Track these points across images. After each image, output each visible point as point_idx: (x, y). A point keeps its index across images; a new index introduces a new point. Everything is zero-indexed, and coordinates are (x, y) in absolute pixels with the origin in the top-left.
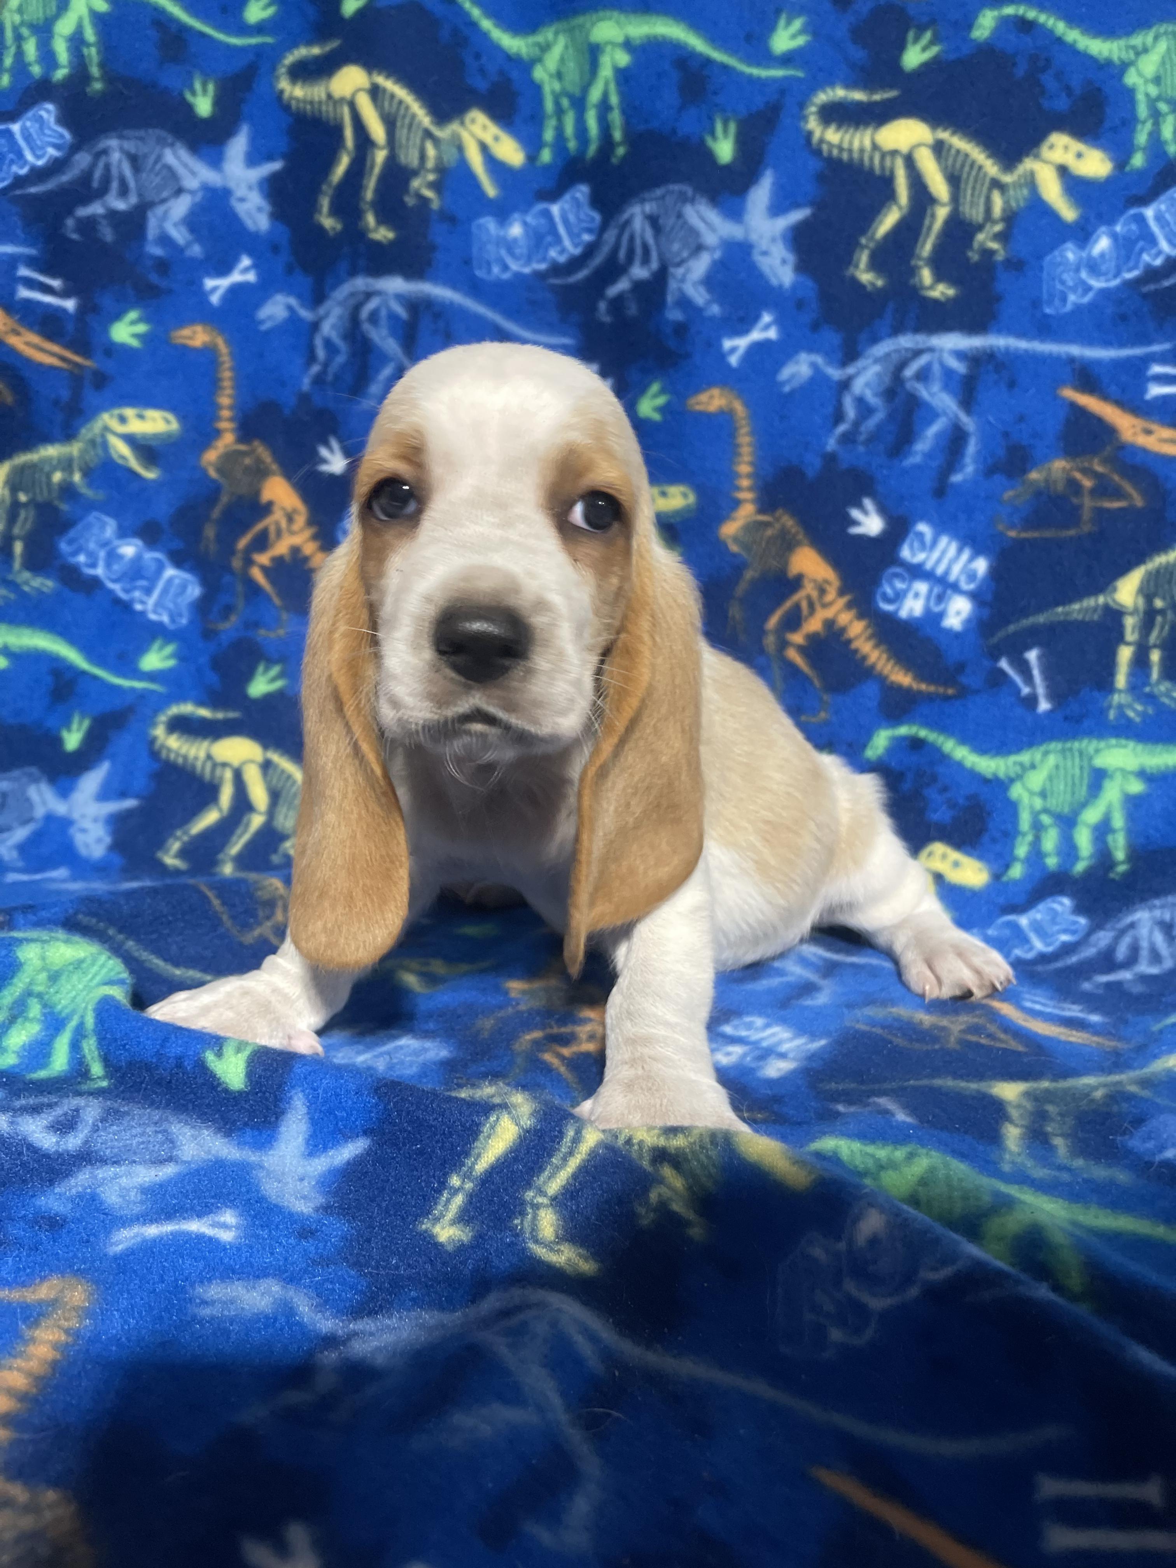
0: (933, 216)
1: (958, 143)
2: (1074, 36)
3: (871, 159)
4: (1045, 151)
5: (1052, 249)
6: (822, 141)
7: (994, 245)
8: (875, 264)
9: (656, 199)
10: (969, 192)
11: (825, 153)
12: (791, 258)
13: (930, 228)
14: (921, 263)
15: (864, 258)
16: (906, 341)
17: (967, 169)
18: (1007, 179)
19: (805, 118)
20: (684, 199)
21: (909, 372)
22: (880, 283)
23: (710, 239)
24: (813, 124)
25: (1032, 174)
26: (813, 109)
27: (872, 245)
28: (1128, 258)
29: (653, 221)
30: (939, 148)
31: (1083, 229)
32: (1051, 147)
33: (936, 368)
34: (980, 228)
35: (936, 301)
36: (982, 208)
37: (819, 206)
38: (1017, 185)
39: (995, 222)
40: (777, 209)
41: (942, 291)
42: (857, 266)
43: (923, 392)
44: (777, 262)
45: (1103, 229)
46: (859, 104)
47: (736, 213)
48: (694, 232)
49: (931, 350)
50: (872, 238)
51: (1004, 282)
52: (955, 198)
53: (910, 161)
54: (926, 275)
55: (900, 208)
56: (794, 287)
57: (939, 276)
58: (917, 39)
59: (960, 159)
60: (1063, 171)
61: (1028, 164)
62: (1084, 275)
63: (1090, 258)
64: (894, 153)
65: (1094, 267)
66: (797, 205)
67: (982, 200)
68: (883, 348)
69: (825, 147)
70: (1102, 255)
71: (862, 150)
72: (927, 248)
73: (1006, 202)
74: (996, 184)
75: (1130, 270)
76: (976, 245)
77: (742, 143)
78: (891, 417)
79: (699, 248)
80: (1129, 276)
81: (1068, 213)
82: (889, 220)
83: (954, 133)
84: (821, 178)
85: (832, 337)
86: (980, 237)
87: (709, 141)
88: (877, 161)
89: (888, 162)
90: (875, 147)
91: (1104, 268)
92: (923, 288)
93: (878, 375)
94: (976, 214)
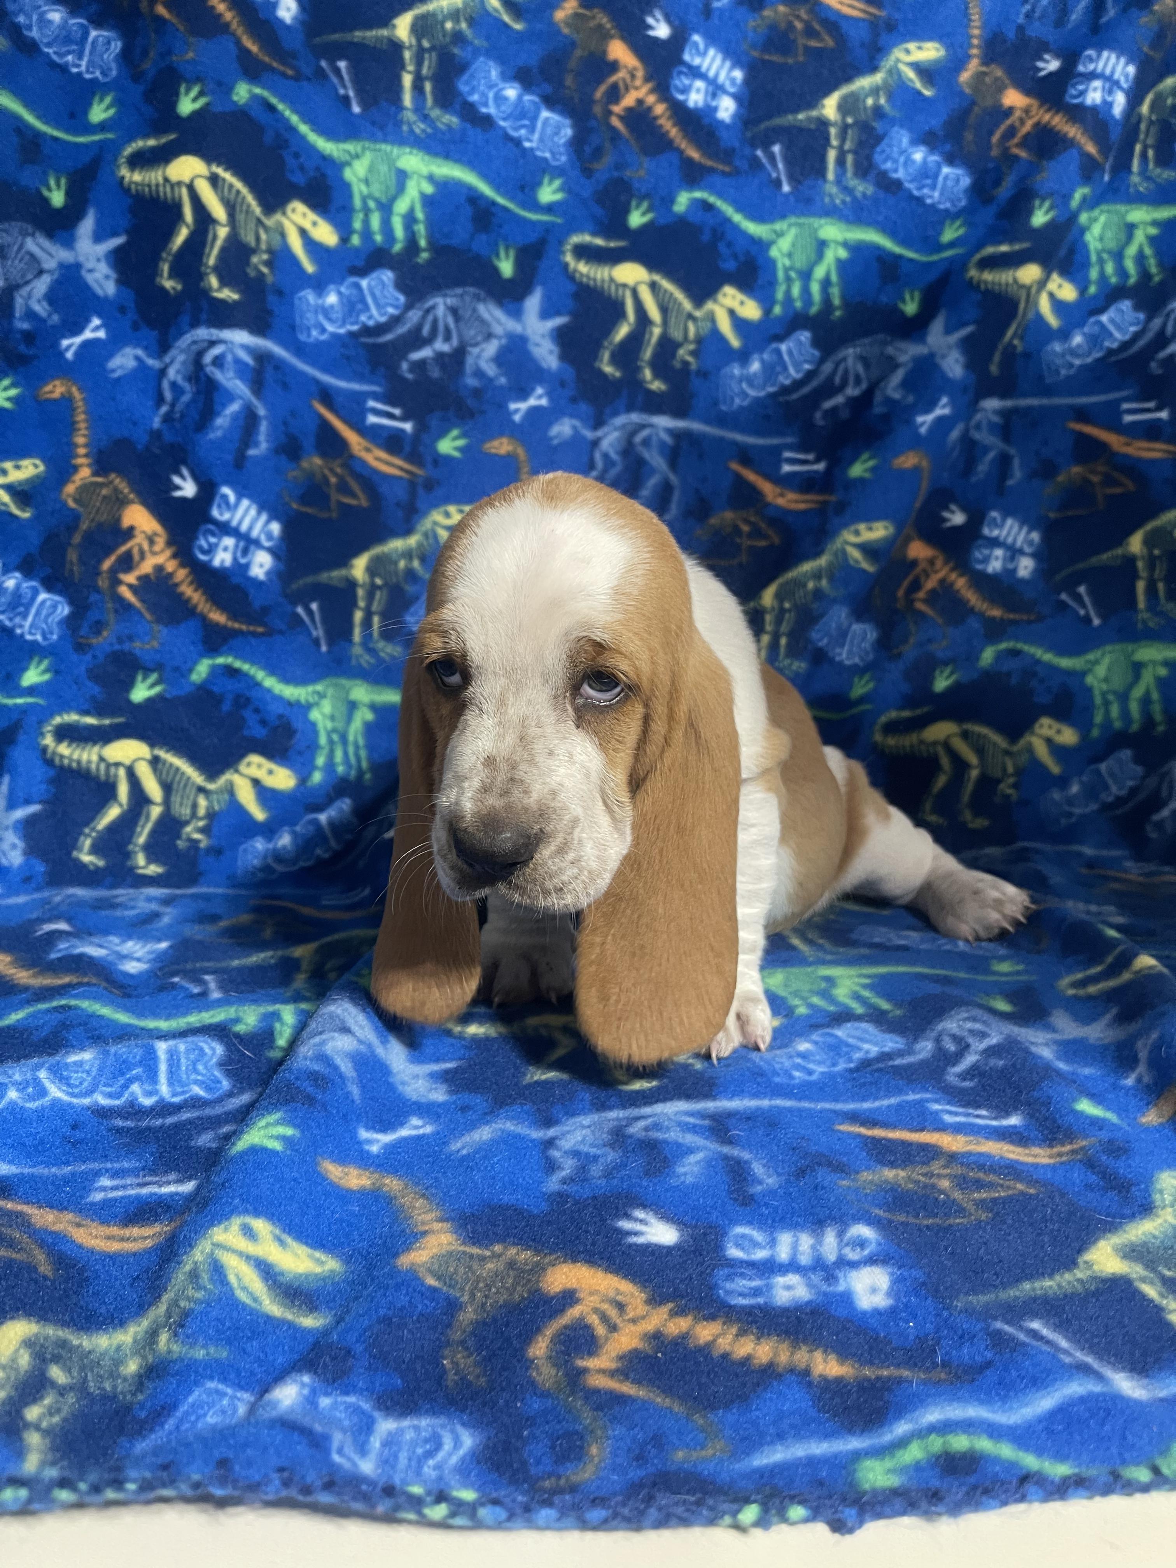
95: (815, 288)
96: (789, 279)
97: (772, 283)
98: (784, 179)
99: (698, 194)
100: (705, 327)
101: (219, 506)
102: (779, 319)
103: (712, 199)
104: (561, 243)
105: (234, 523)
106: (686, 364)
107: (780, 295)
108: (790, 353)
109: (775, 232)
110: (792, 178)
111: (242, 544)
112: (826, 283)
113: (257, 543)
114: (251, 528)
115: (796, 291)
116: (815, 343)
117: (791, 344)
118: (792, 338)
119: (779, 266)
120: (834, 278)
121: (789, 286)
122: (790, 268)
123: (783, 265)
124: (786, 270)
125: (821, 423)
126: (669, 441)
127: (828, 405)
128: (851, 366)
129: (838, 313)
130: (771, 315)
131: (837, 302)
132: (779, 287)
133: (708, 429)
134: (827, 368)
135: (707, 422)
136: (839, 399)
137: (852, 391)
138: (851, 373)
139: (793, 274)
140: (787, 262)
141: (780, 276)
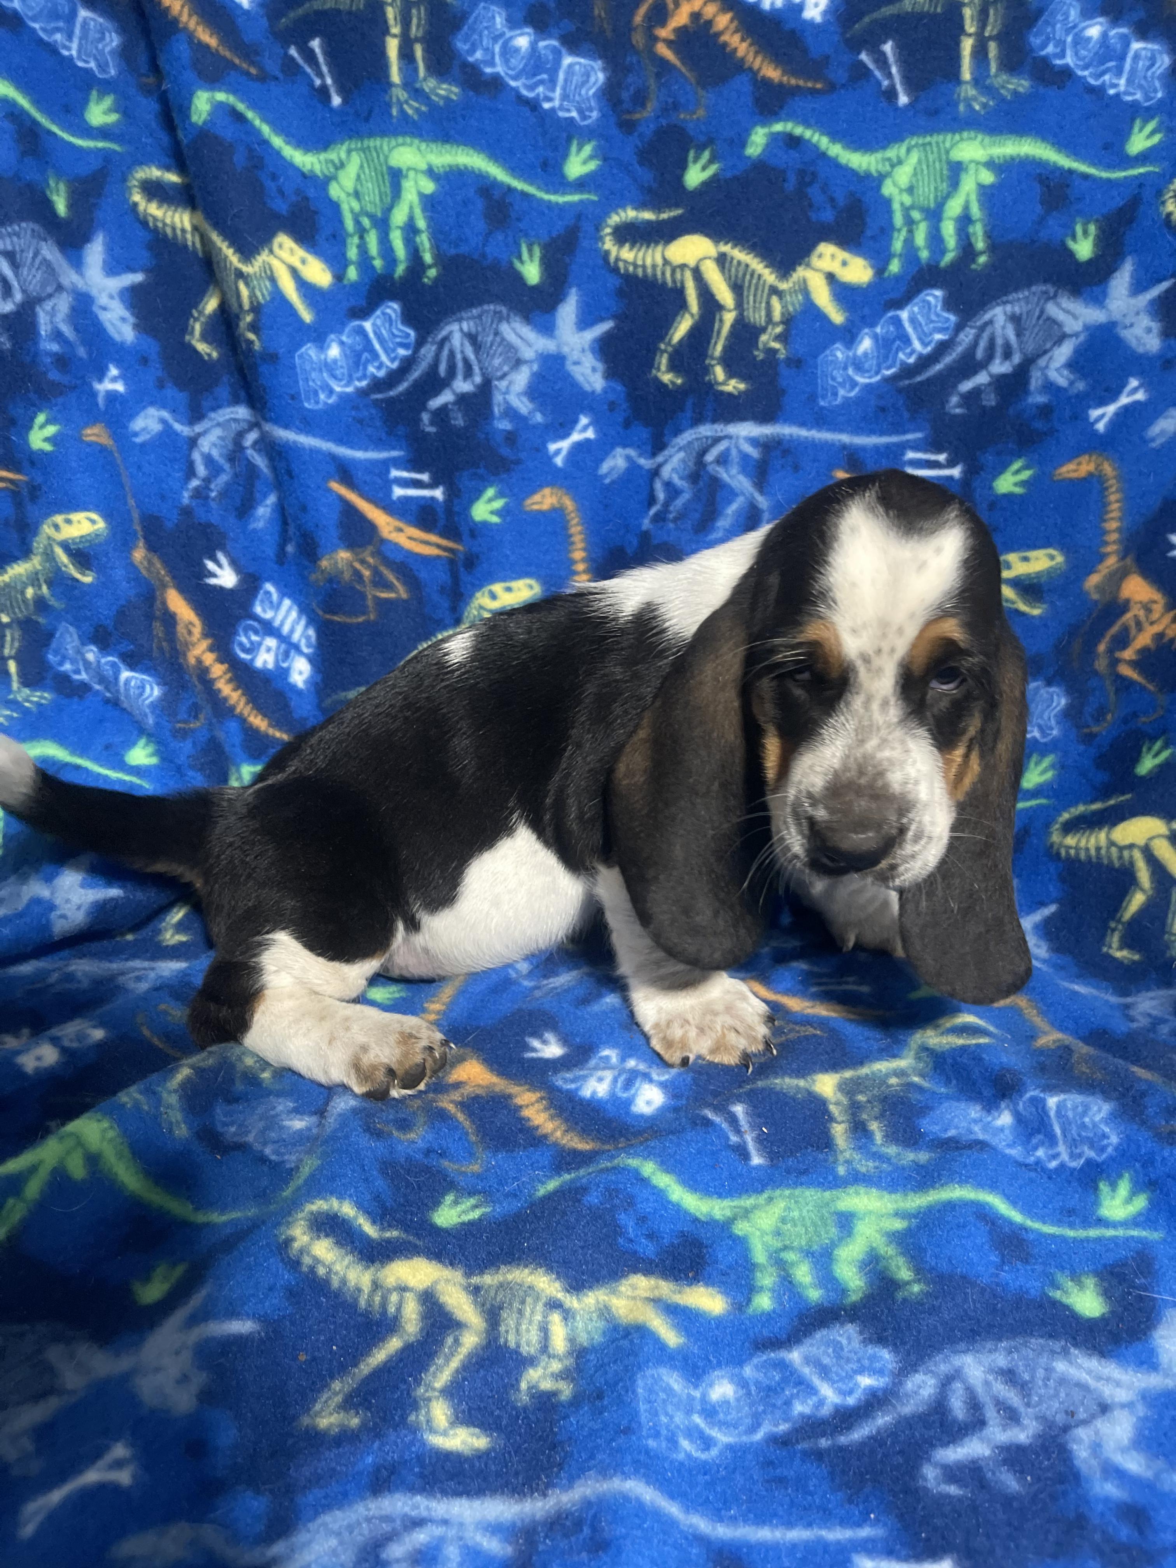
0: (721, 321)
1: (739, 255)
2: (834, 149)
3: (663, 274)
4: (815, 260)
5: (825, 348)
6: (618, 259)
7: (776, 345)
8: (673, 367)
9: (473, 318)
10: (751, 298)
11: (622, 270)
12: (600, 366)
13: (719, 332)
14: (714, 362)
15: (664, 361)
16: (706, 430)
17: (748, 277)
18: (783, 286)
19: (601, 239)
20: (500, 318)
21: (710, 457)
22: (679, 381)
23: (528, 353)
24: (609, 244)
25: (805, 281)
26: (608, 230)
27: (670, 349)
28: (886, 357)
29: (472, 338)
30: (722, 260)
31: (850, 331)
32: (820, 256)
33: (734, 452)
34: (763, 330)
35: (730, 394)
36: (763, 313)
37: (621, 318)
38: (793, 292)
39: (776, 324)
40: (584, 322)
41: (734, 386)
42: (659, 369)
43: (723, 474)
44: (588, 371)
45: (866, 330)
46: (649, 223)
47: (548, 329)
48: (510, 347)
49: (728, 437)
50: (669, 344)
51: (787, 377)
52: (740, 305)
53: (697, 273)
54: (719, 373)
55: (692, 315)
56: (605, 391)
57: (731, 373)
58: (696, 159)
59: (742, 267)
60: (831, 277)
61: (801, 272)
62: (850, 371)
63: (855, 356)
64: (683, 266)
65: (858, 364)
67: (764, 304)
68: (688, 436)
69: (621, 265)
70: (866, 354)
71: (654, 266)
72: (718, 349)
73: (785, 307)
74: (774, 291)
75: (888, 368)
76: (761, 346)
77: (547, 265)
78: (696, 497)
79: (518, 363)
80: (888, 373)
81: (837, 317)
82: (682, 328)
83: (735, 246)
84: (620, 293)
85: (642, 433)
86: (764, 338)
87: (517, 265)
88: (668, 274)
89: (678, 276)
90: (666, 262)
91: (867, 366)
92: (717, 383)
93: (684, 461)
94: (757, 317)
95: (948, 229)
96: (910, 223)
97: (887, 230)
98: (899, 87)
99: (778, 127)
100: (795, 302)
101: (262, 602)
103: (798, 130)
105: (276, 624)
106: (772, 352)
107: (898, 245)
108: (913, 320)
109: (889, 159)
110: (912, 84)
111: (283, 647)
112: (965, 220)
115: (920, 237)
116: (949, 304)
117: (916, 309)
118: (916, 300)
119: (896, 206)
120: (976, 211)
121: (910, 232)
122: (912, 207)
123: (902, 204)
124: (906, 210)
125: (958, 411)
126: (754, 453)
127: (966, 386)
128: (999, 332)
129: (982, 259)
130: (886, 274)
131: (980, 245)
132: (896, 234)
133: (804, 433)
134: (966, 337)
135: (802, 424)
136: (982, 378)
137: (999, 367)
138: (999, 341)
139: (916, 215)
140: (907, 200)
141: (898, 219)
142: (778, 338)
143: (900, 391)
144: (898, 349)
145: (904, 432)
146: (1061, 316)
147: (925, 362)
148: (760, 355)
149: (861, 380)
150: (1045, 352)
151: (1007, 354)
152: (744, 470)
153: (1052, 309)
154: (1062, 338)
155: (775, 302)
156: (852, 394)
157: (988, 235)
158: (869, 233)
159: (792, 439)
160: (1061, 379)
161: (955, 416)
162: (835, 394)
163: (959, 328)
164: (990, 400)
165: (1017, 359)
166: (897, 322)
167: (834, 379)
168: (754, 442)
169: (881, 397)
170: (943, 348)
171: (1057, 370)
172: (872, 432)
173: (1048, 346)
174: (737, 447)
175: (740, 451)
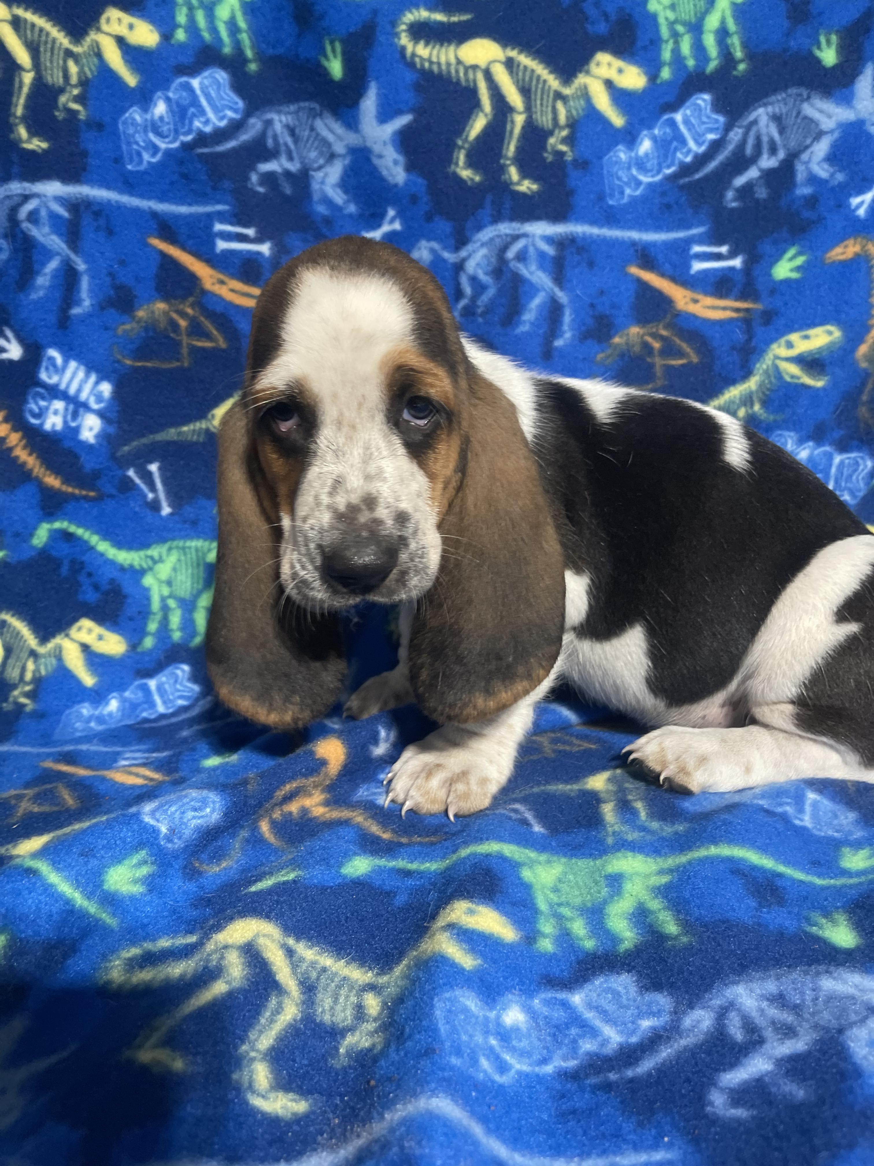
0: (513, 122)
1: (525, 60)
3: (457, 71)
4: (593, 68)
5: (609, 150)
6: (414, 55)
7: (563, 148)
8: (471, 163)
9: (288, 113)
10: (538, 102)
11: (418, 66)
12: (401, 158)
13: (511, 132)
14: (508, 162)
15: (462, 157)
16: (505, 228)
17: (534, 82)
18: (567, 91)
19: (397, 35)
20: (313, 115)
21: (511, 254)
22: (477, 178)
23: (339, 148)
24: (405, 40)
25: (586, 87)
26: (404, 27)
27: (467, 146)
28: (666, 156)
29: (291, 130)
30: (510, 64)
31: (630, 133)
32: (598, 64)
33: (531, 250)
34: (551, 133)
35: (524, 195)
36: (550, 116)
37: (419, 111)
38: (576, 97)
39: (562, 128)
40: (384, 115)
41: (527, 186)
42: (457, 164)
43: (523, 270)
44: (391, 163)
45: (645, 132)
46: (441, 24)
47: (352, 123)
48: (324, 142)
49: (525, 235)
50: (466, 140)
51: (575, 178)
52: (528, 108)
53: (488, 75)
54: (513, 173)
55: (486, 115)
57: (525, 174)
59: (528, 74)
60: (609, 84)
61: (581, 79)
62: (634, 172)
63: (637, 158)
64: (475, 67)
65: (641, 164)
66: (399, 112)
67: (550, 109)
68: (487, 234)
69: (417, 60)
70: (647, 155)
71: (448, 64)
72: (511, 149)
73: (568, 111)
74: (558, 96)
75: (669, 167)
76: (549, 148)
77: (348, 60)
78: (501, 292)
79: (332, 156)
80: (669, 171)
81: (617, 120)
82: (478, 125)
83: (521, 52)
84: (418, 87)
85: (444, 226)
86: (552, 141)
87: (324, 62)
88: (462, 74)
89: (471, 75)
90: (459, 62)
91: (649, 165)
92: (512, 183)
93: (485, 256)
94: (544, 120)
95: (710, 41)
96: (676, 36)
97: (656, 42)
100: (578, 106)
101: (47, 369)
102: (668, 84)
104: (394, 24)
105: (63, 386)
106: (560, 154)
107: (666, 55)
108: (686, 122)
111: (71, 407)
112: (722, 33)
113: (85, 406)
114: (79, 390)
115: (686, 47)
116: (718, 106)
117: (688, 112)
118: (688, 104)
119: (662, 21)
120: (732, 26)
121: (677, 43)
122: (676, 21)
123: (667, 19)
124: (671, 24)
125: (734, 205)
126: (550, 250)
127: (740, 181)
128: (764, 131)
129: (742, 67)
130: (659, 81)
131: (739, 54)
132: (664, 46)
133: (595, 231)
134: (736, 135)
135: (594, 222)
136: (753, 173)
137: (767, 162)
138: (765, 139)
139: (680, 28)
140: (671, 16)
141: (665, 32)
142: (565, 141)
143: (682, 188)
144: (676, 149)
145: (689, 227)
146: (815, 115)
147: (701, 160)
148: (549, 158)
149: (646, 179)
150: (807, 147)
151: (773, 150)
152: (541, 267)
153: (808, 110)
154: (819, 135)
155: (560, 105)
156: (638, 193)
157: (745, 45)
158: (639, 44)
159: (585, 237)
160: (823, 172)
161: (733, 210)
162: (622, 193)
163: (728, 128)
164: (762, 193)
165: (781, 154)
166: (672, 123)
167: (619, 179)
168: (549, 240)
169: (663, 194)
170: (716, 146)
171: (819, 164)
172: (658, 228)
173: (808, 141)
174: (534, 245)
175: (537, 249)
